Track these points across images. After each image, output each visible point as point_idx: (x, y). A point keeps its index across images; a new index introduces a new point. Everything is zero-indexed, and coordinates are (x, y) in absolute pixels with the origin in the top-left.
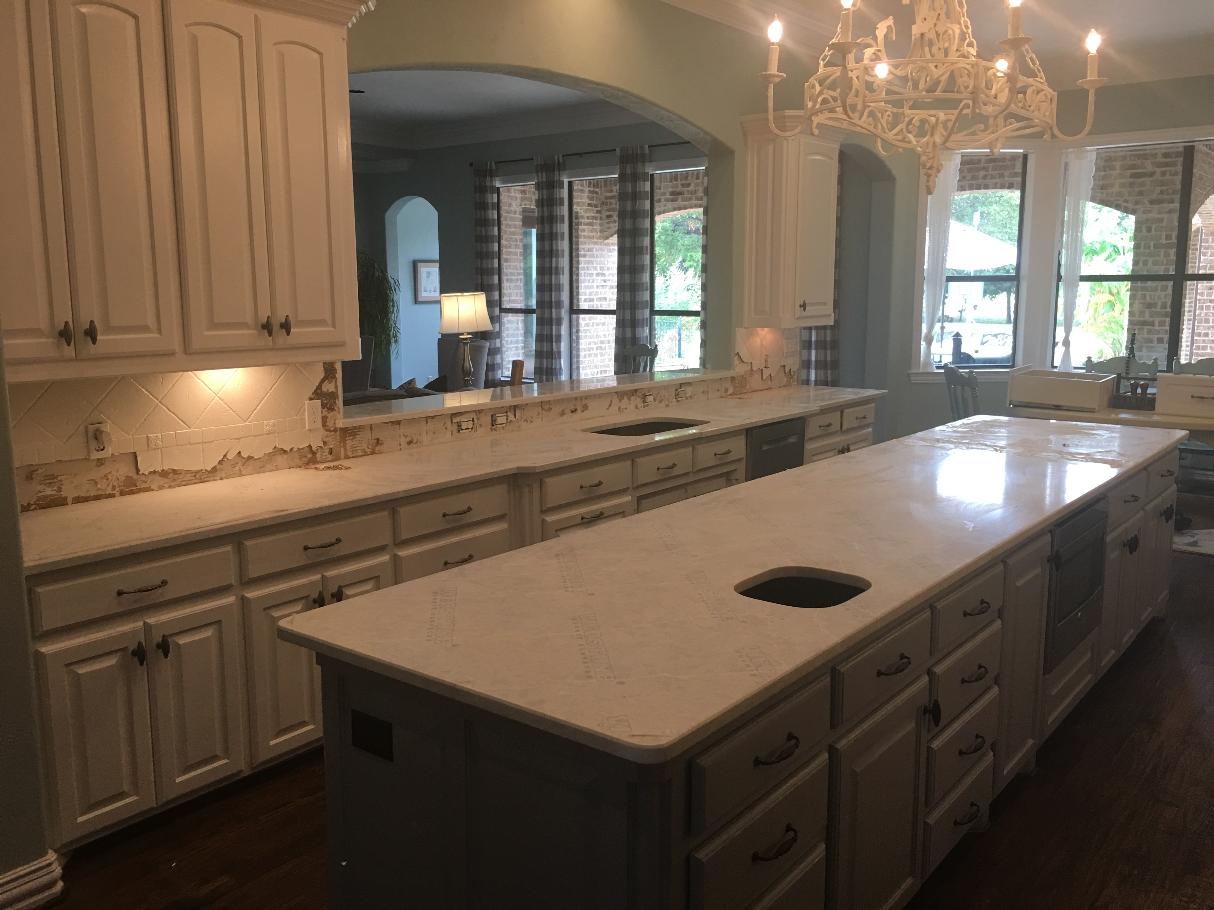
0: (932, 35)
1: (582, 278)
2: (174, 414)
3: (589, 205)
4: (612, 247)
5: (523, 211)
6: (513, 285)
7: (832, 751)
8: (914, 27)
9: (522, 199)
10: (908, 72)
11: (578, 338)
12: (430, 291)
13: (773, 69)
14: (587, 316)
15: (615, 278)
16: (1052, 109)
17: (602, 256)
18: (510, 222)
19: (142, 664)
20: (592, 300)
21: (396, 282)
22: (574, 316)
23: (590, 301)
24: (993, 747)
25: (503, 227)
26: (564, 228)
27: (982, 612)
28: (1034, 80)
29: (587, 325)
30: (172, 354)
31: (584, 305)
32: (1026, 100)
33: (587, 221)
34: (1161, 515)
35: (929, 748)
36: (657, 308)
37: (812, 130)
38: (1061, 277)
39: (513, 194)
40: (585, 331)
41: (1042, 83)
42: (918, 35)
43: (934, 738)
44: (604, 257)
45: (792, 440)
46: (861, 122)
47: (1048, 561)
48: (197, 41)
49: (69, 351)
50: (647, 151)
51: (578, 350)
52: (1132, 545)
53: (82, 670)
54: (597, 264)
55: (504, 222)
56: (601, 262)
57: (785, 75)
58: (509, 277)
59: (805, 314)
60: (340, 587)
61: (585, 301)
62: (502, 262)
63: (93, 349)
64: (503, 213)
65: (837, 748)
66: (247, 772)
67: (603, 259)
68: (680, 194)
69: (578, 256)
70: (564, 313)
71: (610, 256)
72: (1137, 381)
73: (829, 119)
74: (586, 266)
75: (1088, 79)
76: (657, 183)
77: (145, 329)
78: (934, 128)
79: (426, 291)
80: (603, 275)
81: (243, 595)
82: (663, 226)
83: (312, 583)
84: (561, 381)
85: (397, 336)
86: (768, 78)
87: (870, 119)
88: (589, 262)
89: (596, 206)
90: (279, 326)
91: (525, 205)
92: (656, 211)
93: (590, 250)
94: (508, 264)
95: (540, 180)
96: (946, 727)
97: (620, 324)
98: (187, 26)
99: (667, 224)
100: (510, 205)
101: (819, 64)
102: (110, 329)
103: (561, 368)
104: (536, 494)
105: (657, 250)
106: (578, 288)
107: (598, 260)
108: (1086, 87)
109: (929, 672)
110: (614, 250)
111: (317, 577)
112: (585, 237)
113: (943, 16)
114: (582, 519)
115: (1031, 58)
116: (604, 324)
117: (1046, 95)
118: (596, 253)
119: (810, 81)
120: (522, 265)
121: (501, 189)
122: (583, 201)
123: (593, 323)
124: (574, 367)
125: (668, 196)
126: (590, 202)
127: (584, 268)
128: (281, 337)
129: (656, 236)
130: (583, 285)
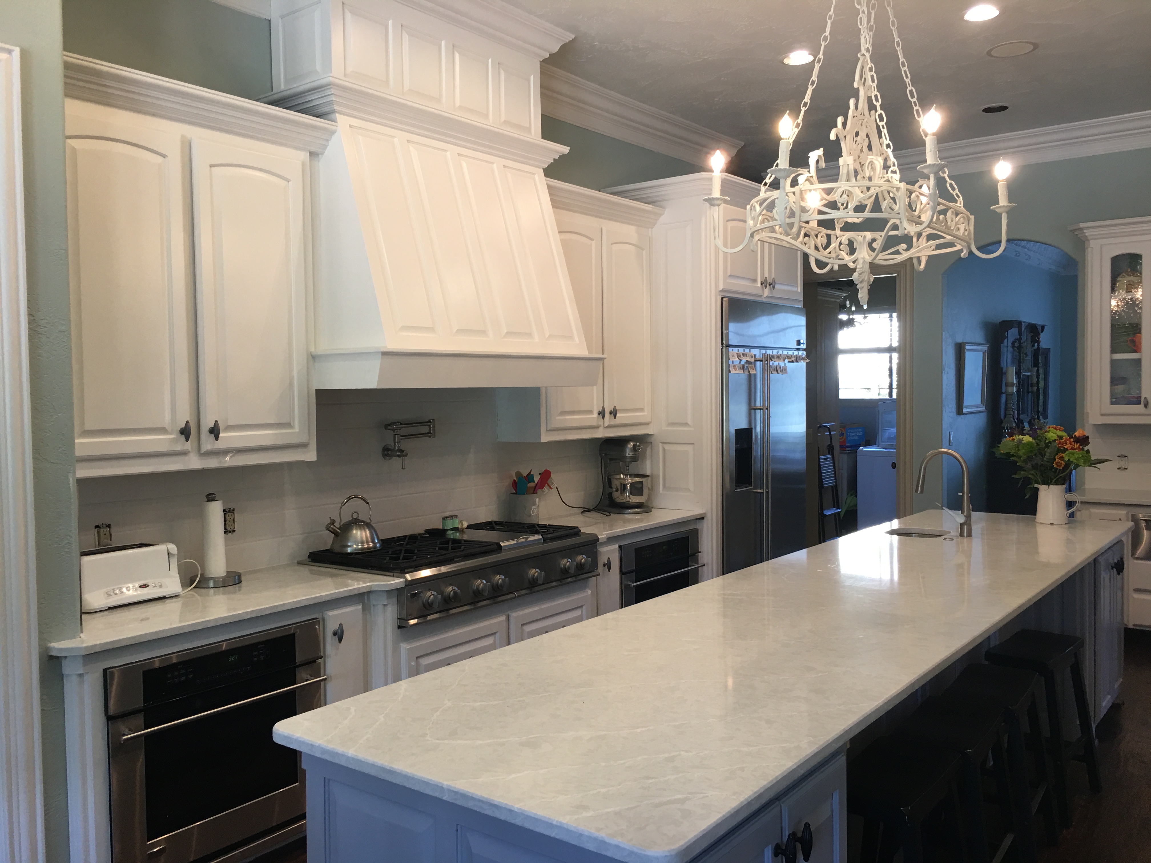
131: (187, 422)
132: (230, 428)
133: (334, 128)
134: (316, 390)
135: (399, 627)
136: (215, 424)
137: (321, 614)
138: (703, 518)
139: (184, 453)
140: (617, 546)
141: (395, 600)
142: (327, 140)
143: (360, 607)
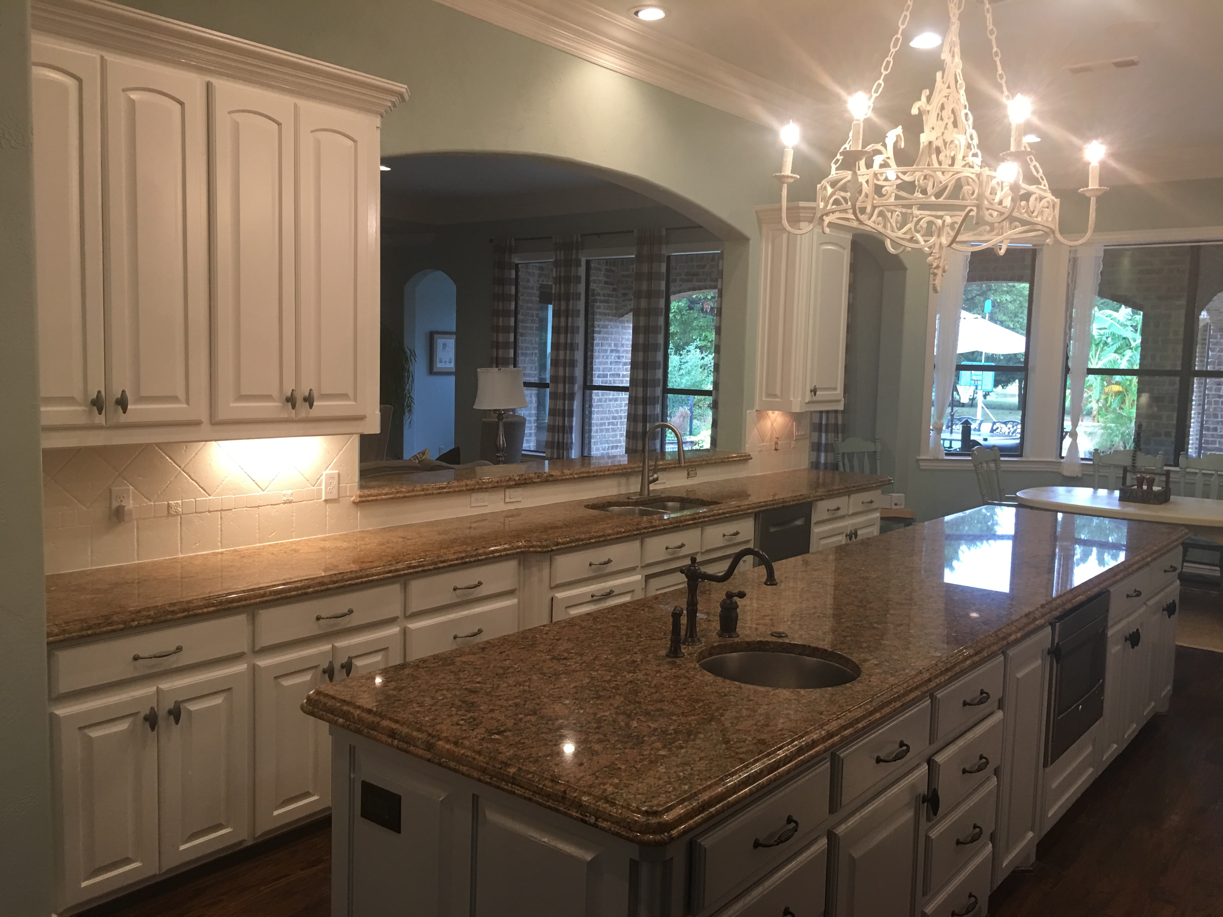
0: (940, 143)
1: (596, 354)
2: (195, 481)
3: (606, 283)
4: (626, 325)
5: (540, 287)
6: (527, 359)
7: (831, 836)
8: (922, 136)
9: (540, 276)
10: (915, 177)
11: (590, 412)
12: (446, 362)
13: (787, 171)
14: (600, 392)
15: (629, 355)
16: (1055, 215)
17: (617, 333)
18: (527, 298)
19: (153, 729)
20: (605, 376)
21: (413, 354)
22: (588, 392)
23: (603, 377)
24: (993, 838)
25: (520, 302)
26: (581, 305)
27: (981, 702)
28: (1037, 188)
29: (600, 400)
30: (197, 423)
31: (597, 381)
32: (1029, 207)
33: (603, 298)
34: (1164, 610)
35: (927, 838)
36: (670, 385)
37: (823, 228)
38: (1069, 369)
39: (530, 271)
40: (598, 406)
41: (1045, 191)
42: (926, 143)
43: (931, 828)
44: (619, 333)
45: (799, 522)
46: (870, 223)
47: (1048, 654)
48: (238, 127)
49: (100, 419)
50: (664, 233)
51: (590, 425)
52: (1134, 639)
53: (95, 733)
54: (611, 340)
55: (521, 298)
56: (615, 338)
57: (799, 177)
58: (523, 351)
59: (815, 399)
60: (350, 658)
61: (599, 376)
62: (518, 337)
63: (123, 418)
64: (521, 289)
65: (835, 834)
66: (250, 843)
67: (617, 336)
68: (696, 274)
69: (593, 332)
70: (578, 387)
71: (624, 334)
72: (1144, 475)
73: (839, 218)
74: (600, 342)
75: (1090, 188)
76: (673, 264)
77: (174, 399)
78: (940, 231)
79: (441, 362)
80: (618, 351)
81: (254, 665)
82: (678, 306)
83: (323, 654)
84: (572, 459)
85: (411, 406)
86: (781, 179)
87: (880, 218)
88: (604, 339)
89: (612, 284)
90: (302, 398)
91: (543, 281)
92: (672, 289)
93: (605, 327)
94: (523, 338)
95: (559, 258)
96: (946, 815)
97: (632, 401)
98: (230, 113)
99: (682, 304)
100: (528, 281)
101: (831, 167)
102: (142, 399)
103: (572, 443)
104: (546, 572)
105: (672, 329)
106: (592, 363)
107: (613, 336)
108: (1088, 194)
109: (930, 761)
110: (629, 327)
111: (327, 647)
112: (600, 314)
113: (950, 126)
114: (592, 596)
115: (1035, 166)
116: (616, 400)
117: (1048, 202)
118: (611, 330)
119: (822, 183)
120: (537, 339)
121: (520, 266)
122: (600, 278)
123: (606, 399)
124: (586, 441)
125: (683, 277)
126: (606, 280)
127: (598, 345)
128: (303, 411)
129: (671, 315)
130: (597, 360)
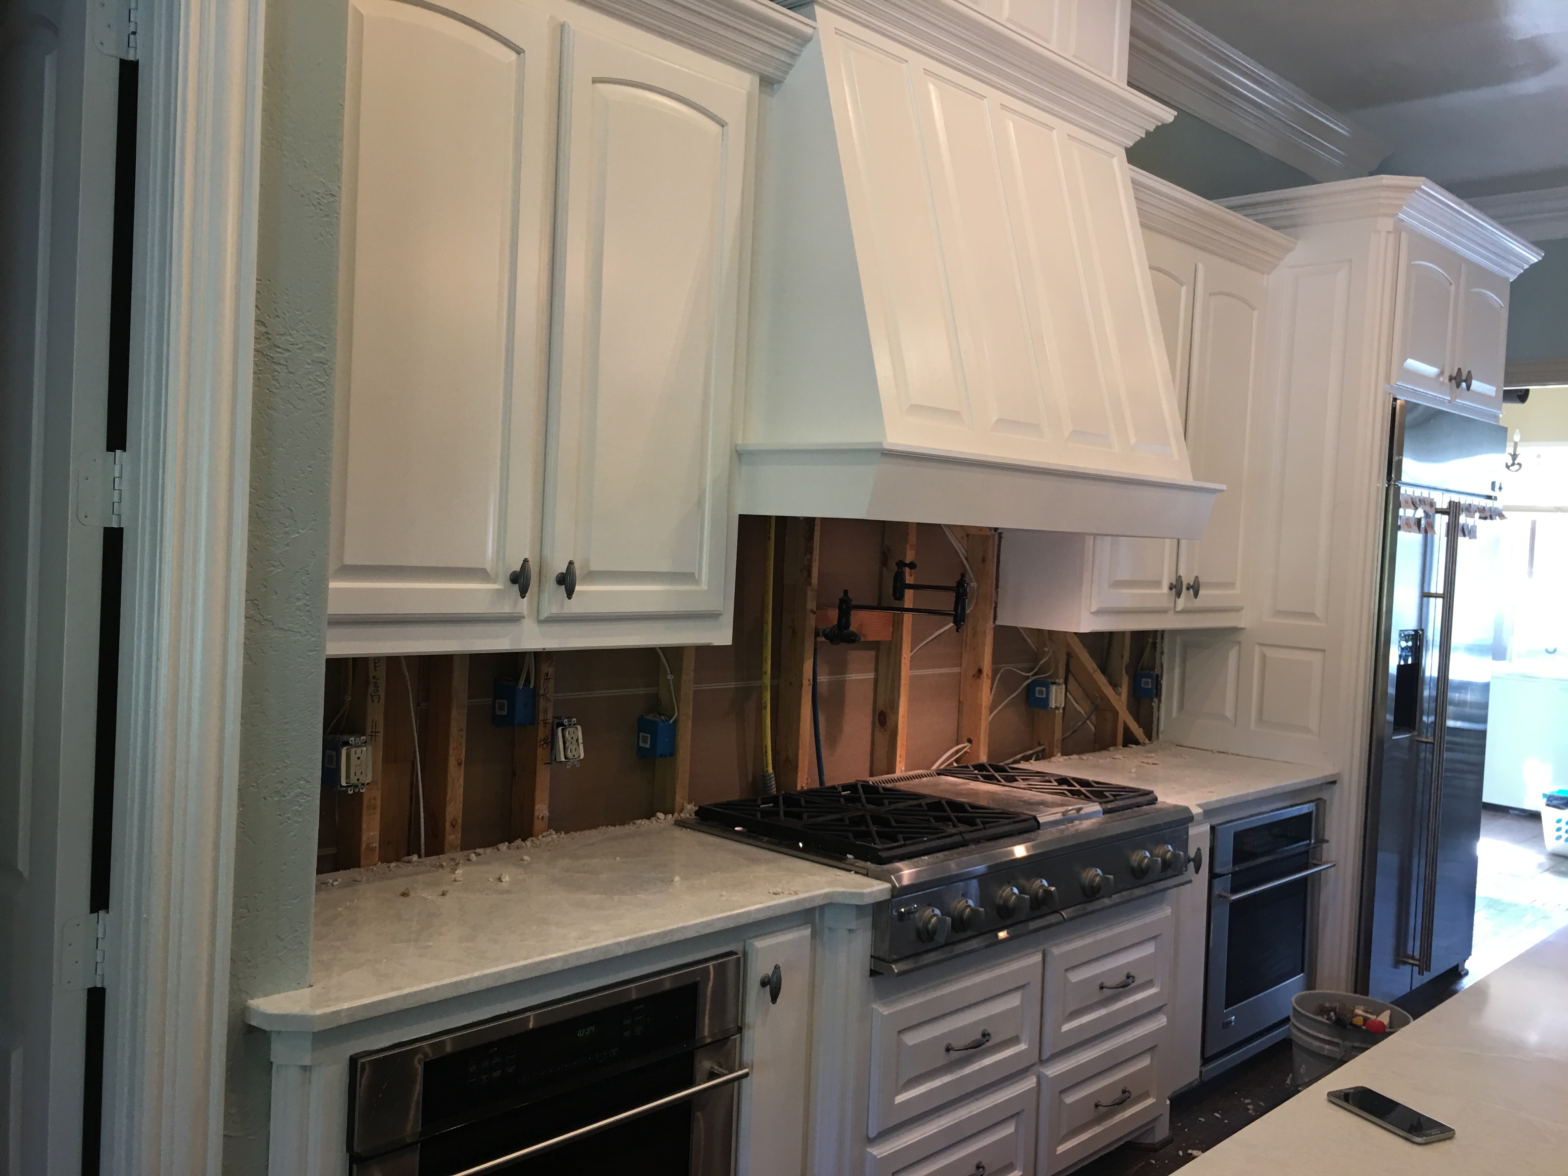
131: (526, 561)
132: (593, 576)
133: (808, 31)
134: (740, 515)
135: (873, 973)
136: (568, 568)
137: (741, 944)
138: (1334, 782)
139: (514, 619)
140: (1207, 827)
141: (868, 921)
142: (794, 56)
143: (807, 932)
